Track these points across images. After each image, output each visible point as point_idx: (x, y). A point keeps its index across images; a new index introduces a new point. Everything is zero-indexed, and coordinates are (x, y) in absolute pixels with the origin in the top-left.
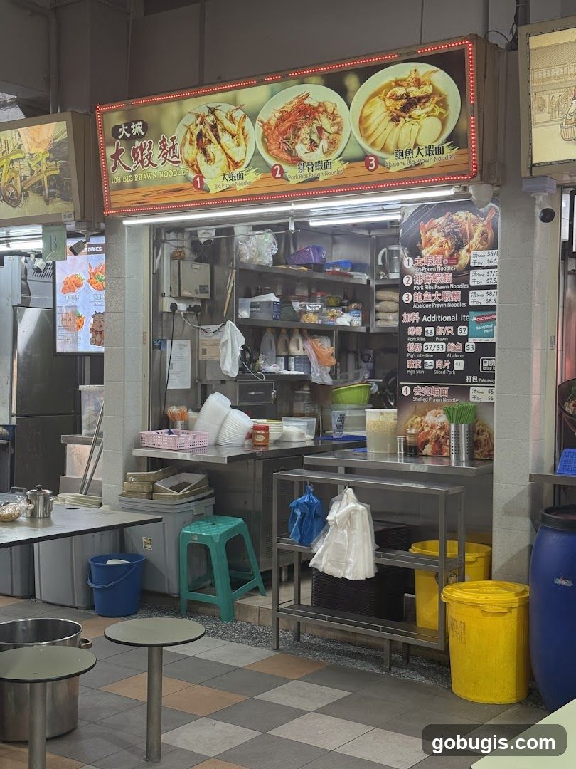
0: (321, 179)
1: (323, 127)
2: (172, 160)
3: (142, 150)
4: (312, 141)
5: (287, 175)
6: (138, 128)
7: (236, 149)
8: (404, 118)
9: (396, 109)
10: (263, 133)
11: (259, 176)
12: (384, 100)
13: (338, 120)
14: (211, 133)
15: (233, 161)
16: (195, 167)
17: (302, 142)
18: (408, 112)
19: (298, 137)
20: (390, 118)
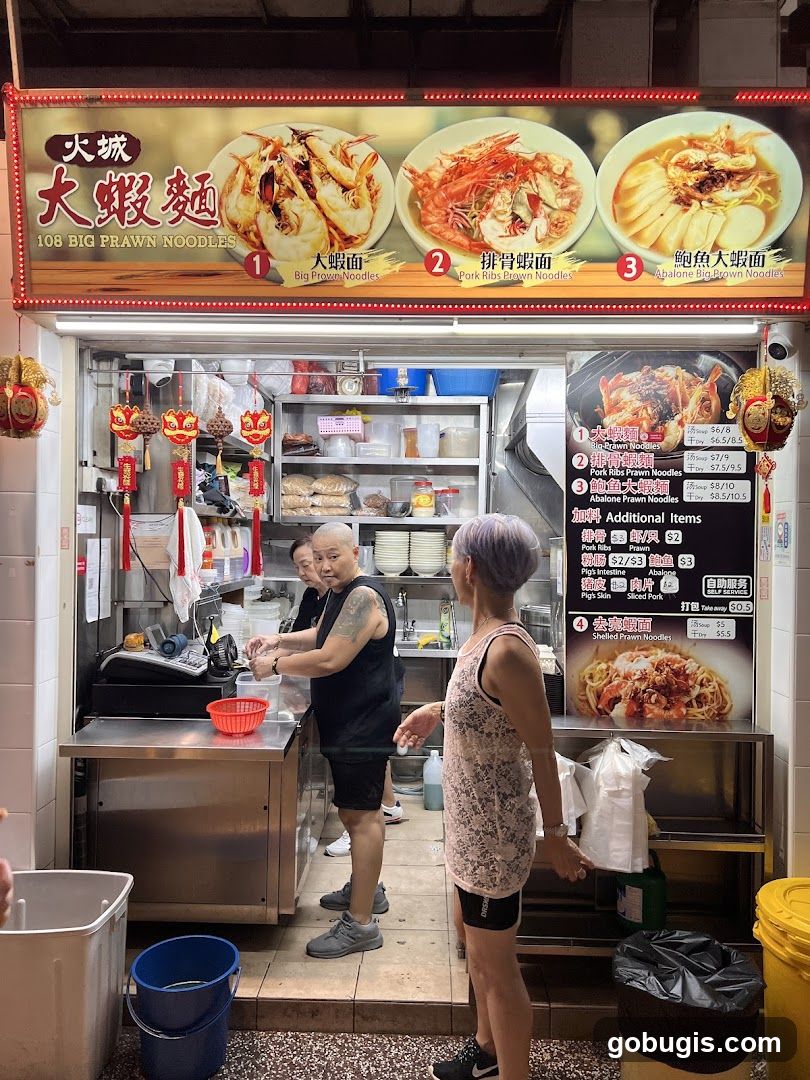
0: (527, 283)
1: (542, 195)
2: (198, 216)
3: (124, 189)
4: (515, 217)
5: (458, 270)
6: (115, 146)
7: (352, 213)
8: (700, 201)
9: (685, 185)
10: (414, 192)
11: (397, 267)
12: (665, 167)
13: (572, 188)
14: (294, 178)
15: (341, 234)
16: (252, 235)
17: (494, 217)
18: (708, 193)
19: (488, 208)
20: (673, 198)
